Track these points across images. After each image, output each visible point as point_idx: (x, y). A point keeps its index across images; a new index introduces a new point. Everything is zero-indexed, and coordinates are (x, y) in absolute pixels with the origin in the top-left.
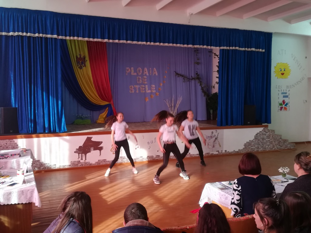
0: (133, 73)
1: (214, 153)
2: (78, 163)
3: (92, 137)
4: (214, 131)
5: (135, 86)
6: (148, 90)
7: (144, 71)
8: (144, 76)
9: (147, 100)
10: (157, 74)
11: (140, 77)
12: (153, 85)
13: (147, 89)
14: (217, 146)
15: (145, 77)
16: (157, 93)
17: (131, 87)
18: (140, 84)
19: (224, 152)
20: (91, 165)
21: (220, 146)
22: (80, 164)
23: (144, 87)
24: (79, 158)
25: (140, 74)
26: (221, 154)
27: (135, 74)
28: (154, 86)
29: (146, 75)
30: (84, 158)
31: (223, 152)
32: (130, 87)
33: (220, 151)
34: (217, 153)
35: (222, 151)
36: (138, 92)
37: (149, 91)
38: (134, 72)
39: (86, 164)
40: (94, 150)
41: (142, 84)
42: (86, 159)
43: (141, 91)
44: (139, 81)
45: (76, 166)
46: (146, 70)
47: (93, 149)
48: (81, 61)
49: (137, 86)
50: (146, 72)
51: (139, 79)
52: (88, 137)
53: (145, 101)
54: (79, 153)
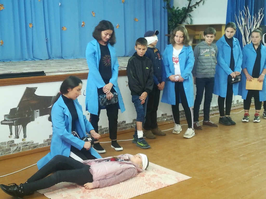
2: (11, 146)
3: (36, 88)
20: (35, 147)
22: (15, 148)
24: (11, 134)
30: (21, 135)
39: (27, 145)
40: (41, 114)
42: (25, 136)
45: (7, 154)
47: (38, 113)
52: (28, 89)
54: (11, 125)
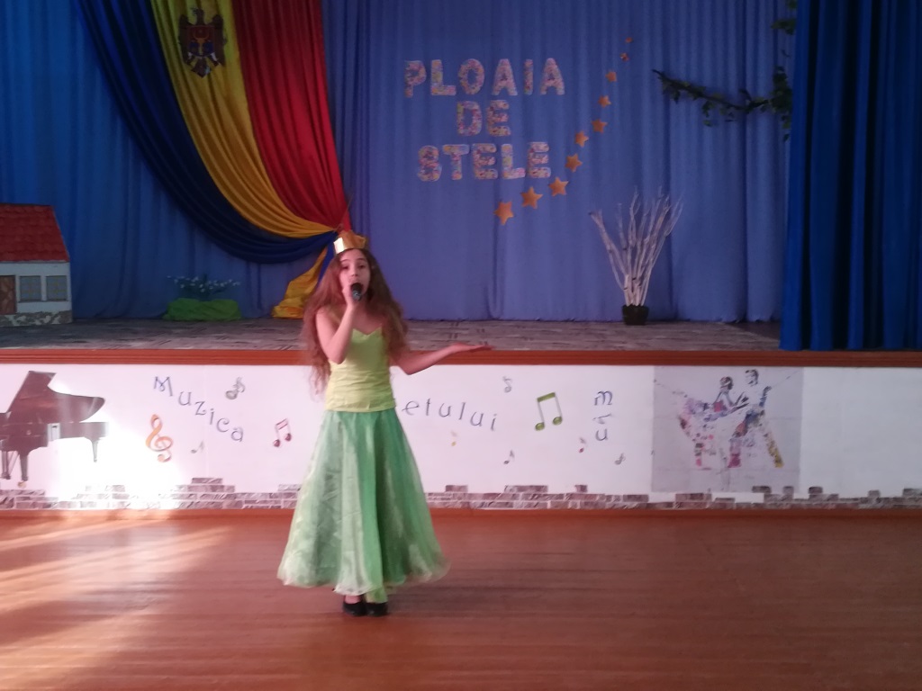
0: (440, 88)
1: (737, 501)
3: (53, 374)
4: (738, 373)
5: (446, 148)
6: (516, 166)
7: (498, 75)
8: (495, 98)
9: (507, 215)
10: (561, 90)
11: (476, 107)
12: (540, 140)
13: (508, 160)
14: (757, 460)
15: (501, 104)
16: (558, 180)
17: (429, 156)
18: (470, 140)
19: (806, 495)
20: (50, 505)
21: (778, 461)
23: (493, 154)
25: (476, 89)
26: (786, 506)
27: (450, 91)
28: (542, 146)
29: (504, 94)
30: (16, 472)
31: (796, 496)
32: (423, 151)
33: (777, 491)
34: (758, 498)
35: (789, 489)
36: (459, 177)
37: (519, 173)
38: (446, 82)
39: (28, 498)
40: (64, 435)
41: (484, 137)
42: (25, 477)
43: (478, 174)
44: (468, 122)
46: (508, 68)
47: (57, 431)
48: (201, 41)
49: (458, 151)
50: (504, 78)
51: (469, 114)
53: (497, 219)
